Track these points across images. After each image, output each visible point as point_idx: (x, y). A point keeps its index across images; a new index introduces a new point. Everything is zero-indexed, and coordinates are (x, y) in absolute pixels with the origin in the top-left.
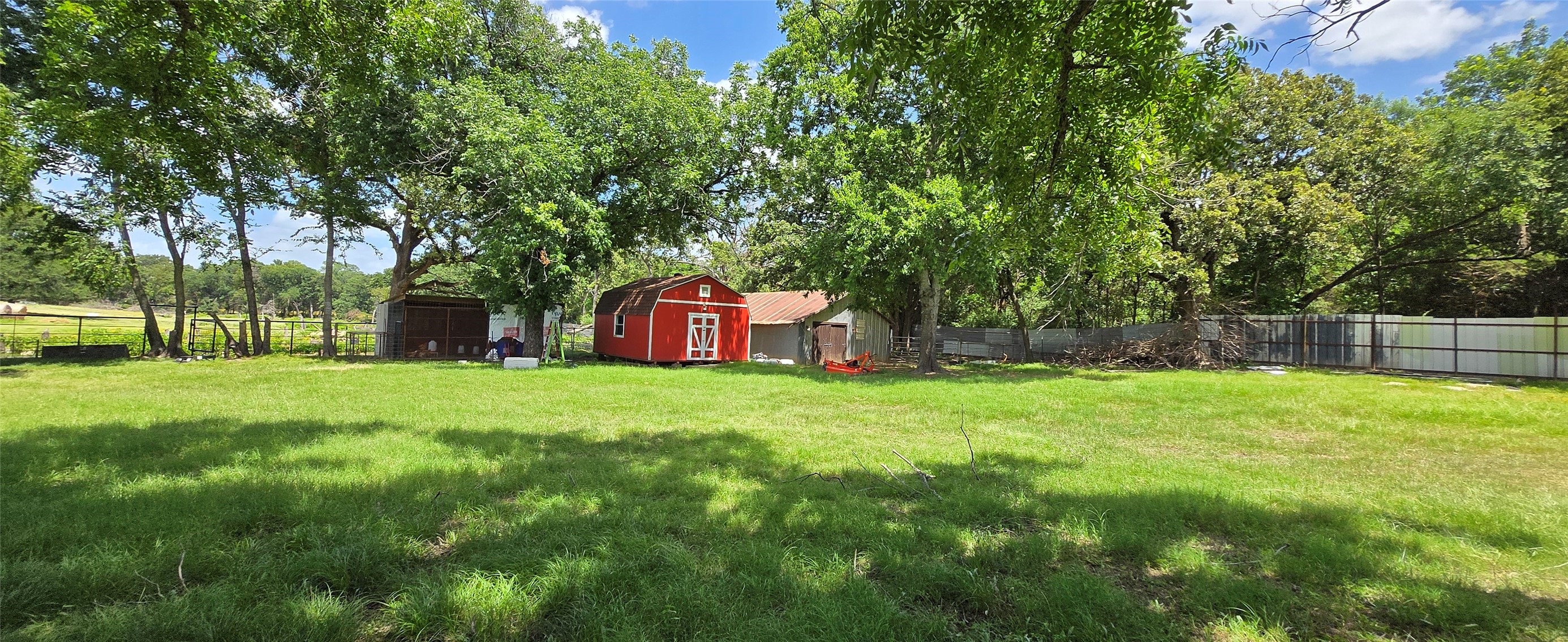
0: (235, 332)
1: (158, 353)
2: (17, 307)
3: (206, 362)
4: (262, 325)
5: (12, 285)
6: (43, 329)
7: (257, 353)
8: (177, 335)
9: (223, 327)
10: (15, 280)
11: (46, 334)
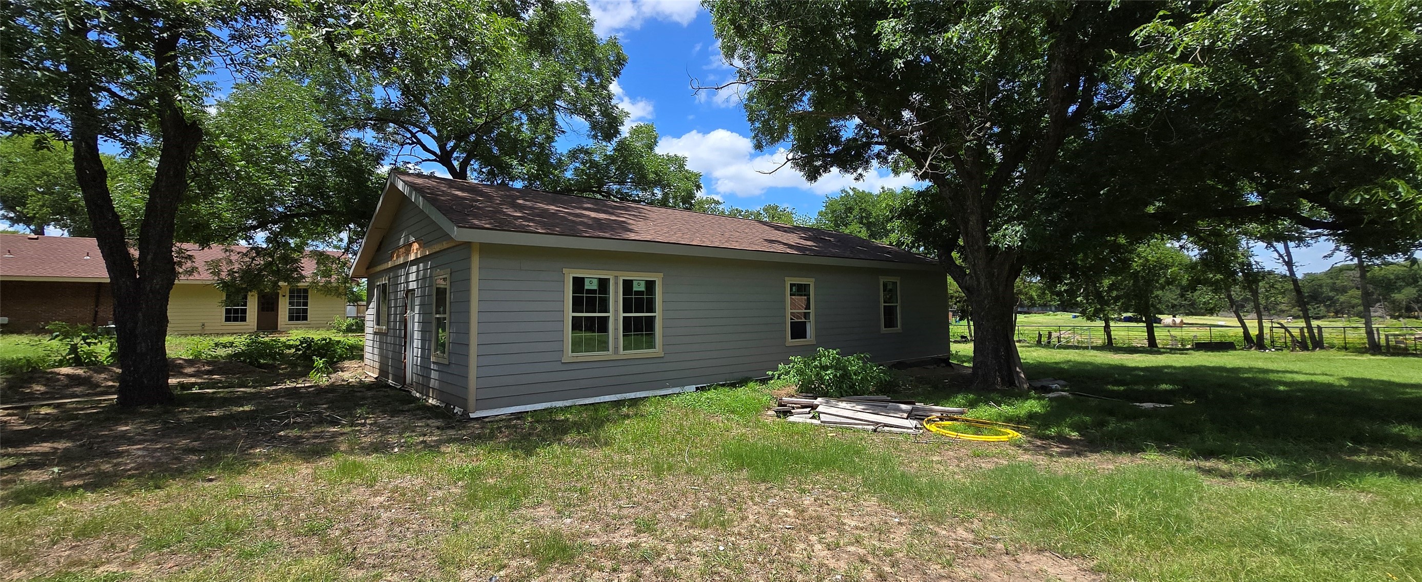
0: (1296, 333)
1: (1251, 347)
2: (1178, 320)
3: (1277, 352)
4: (1316, 331)
5: (1174, 306)
6: (1194, 334)
7: (1314, 349)
8: (1261, 336)
9: (1289, 332)
10: (1175, 303)
11: (1195, 336)
